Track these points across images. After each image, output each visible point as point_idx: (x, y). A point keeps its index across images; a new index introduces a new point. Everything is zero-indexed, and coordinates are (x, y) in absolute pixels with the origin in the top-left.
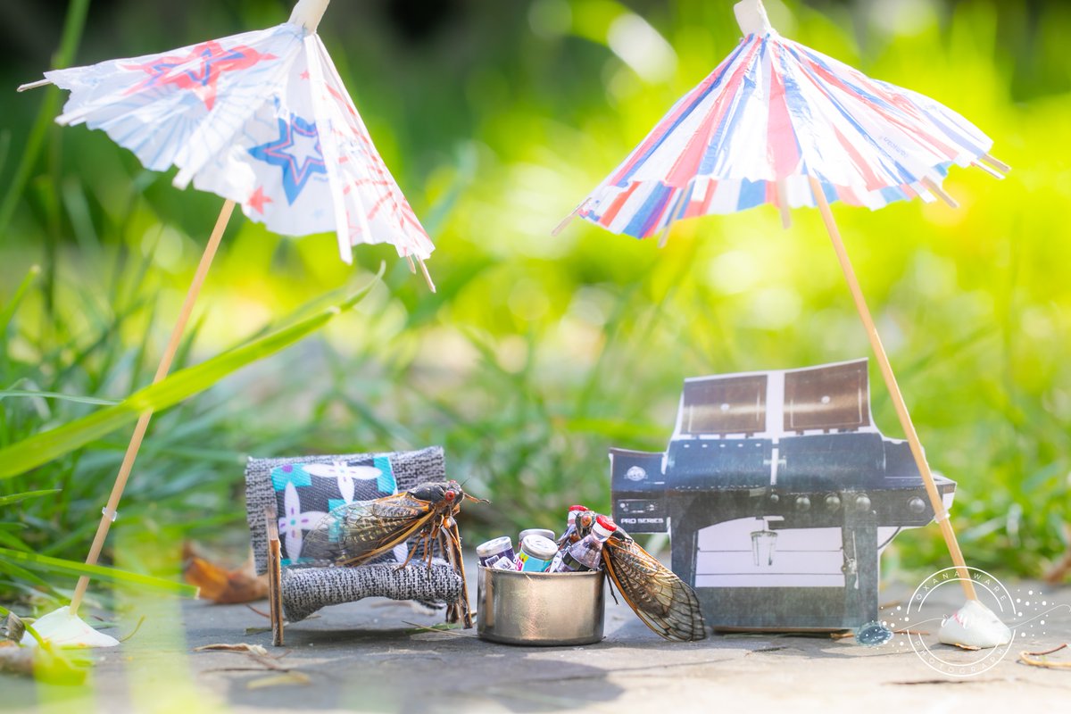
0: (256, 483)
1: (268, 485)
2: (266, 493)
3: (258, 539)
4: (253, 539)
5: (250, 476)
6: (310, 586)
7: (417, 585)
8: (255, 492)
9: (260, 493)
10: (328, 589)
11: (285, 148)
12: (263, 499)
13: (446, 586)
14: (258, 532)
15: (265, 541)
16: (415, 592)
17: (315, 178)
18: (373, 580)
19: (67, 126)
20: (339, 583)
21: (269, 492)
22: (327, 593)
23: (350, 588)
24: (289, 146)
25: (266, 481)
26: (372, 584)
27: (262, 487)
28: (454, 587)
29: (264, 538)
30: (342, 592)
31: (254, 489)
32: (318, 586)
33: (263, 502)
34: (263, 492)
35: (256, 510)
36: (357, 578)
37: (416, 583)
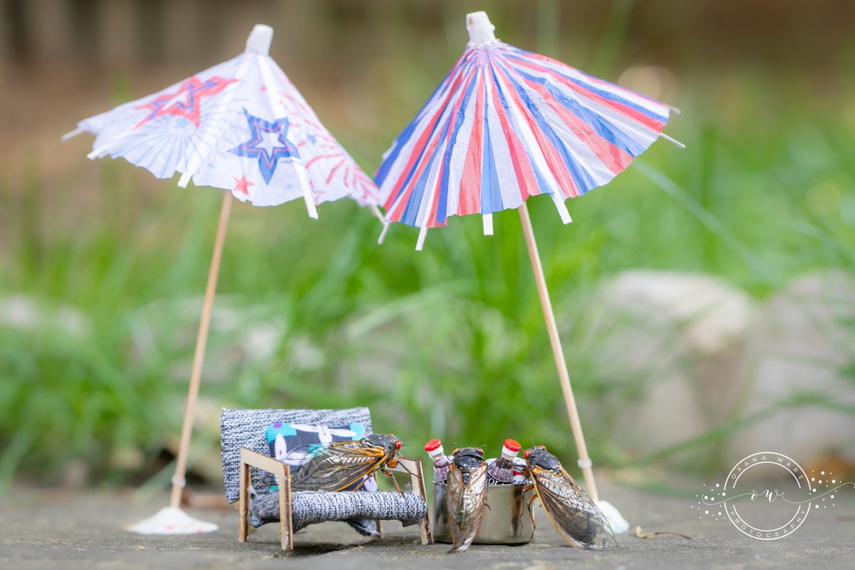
0: (232, 427)
1: (242, 430)
2: (240, 435)
3: (232, 472)
4: (228, 473)
5: (227, 421)
6: (314, 504)
7: (394, 507)
8: (231, 434)
9: (235, 435)
10: (328, 507)
11: (257, 144)
12: (237, 440)
13: (416, 508)
14: (232, 467)
15: (238, 474)
16: (392, 513)
17: (282, 162)
18: (361, 502)
19: (97, 159)
20: (335, 503)
21: (242, 435)
22: (327, 510)
23: (344, 507)
24: (259, 142)
25: (239, 426)
26: (360, 504)
27: (237, 430)
28: (422, 509)
29: (237, 472)
30: (338, 510)
31: (231, 431)
32: (320, 505)
33: (238, 442)
34: (238, 434)
35: (231, 449)
36: (349, 499)
37: (393, 506)
